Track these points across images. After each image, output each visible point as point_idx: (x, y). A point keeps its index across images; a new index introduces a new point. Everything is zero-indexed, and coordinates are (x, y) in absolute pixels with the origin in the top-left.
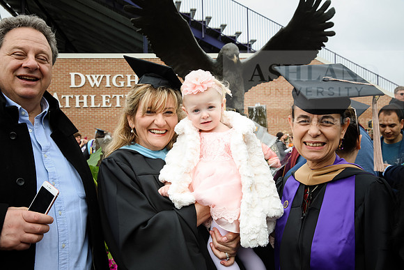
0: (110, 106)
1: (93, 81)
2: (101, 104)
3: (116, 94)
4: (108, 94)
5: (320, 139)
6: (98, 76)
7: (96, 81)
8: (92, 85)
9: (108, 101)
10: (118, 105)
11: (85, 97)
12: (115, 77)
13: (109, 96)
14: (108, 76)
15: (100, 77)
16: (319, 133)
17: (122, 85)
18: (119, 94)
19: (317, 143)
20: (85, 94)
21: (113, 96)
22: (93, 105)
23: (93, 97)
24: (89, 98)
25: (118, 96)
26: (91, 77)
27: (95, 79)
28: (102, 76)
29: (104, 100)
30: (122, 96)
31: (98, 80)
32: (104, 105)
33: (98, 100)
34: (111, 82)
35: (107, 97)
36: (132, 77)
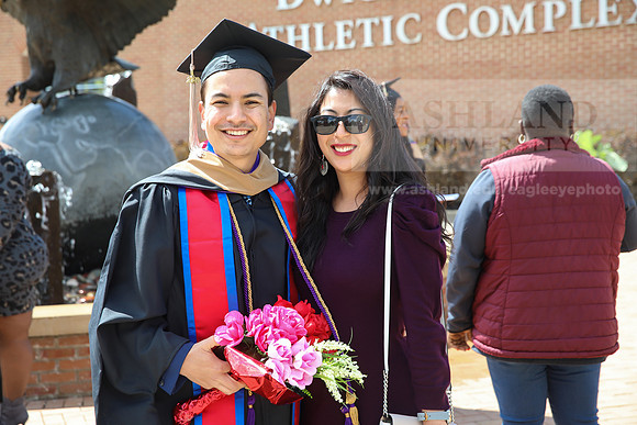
0: (353, 46)
2: (336, 44)
4: (348, 19)
8: (319, 2)
9: (349, 34)
11: (305, 28)
13: (350, 23)
18: (370, 17)
20: (305, 22)
21: (359, 23)
22: (320, 47)
23: (319, 28)
24: (312, 31)
25: (367, 23)
29: (341, 34)
30: (377, 21)
32: (341, 45)
33: (329, 35)
35: (346, 27)
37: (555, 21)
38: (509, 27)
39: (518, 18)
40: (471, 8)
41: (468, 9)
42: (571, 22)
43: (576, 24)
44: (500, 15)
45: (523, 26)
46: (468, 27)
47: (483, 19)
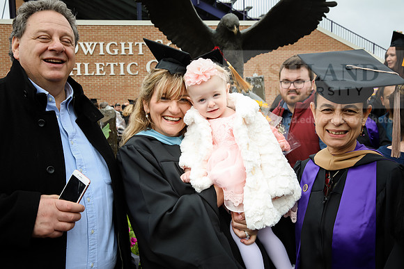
0: (104, 74)
1: (86, 48)
2: (95, 73)
3: (110, 62)
4: (102, 62)
5: (343, 128)
6: (91, 43)
7: (89, 49)
8: (86, 53)
10: (112, 73)
11: (79, 65)
12: (109, 44)
14: (101, 44)
15: (93, 44)
16: (343, 122)
17: (116, 53)
18: (113, 62)
19: (339, 131)
21: (107, 64)
22: (87, 74)
24: (82, 66)
25: (112, 64)
26: (84, 44)
27: (89, 47)
28: (95, 43)
29: (98, 68)
30: (117, 64)
31: (91, 48)
32: (98, 73)
33: (92, 68)
34: (104, 50)
35: (101, 65)
36: (126, 45)
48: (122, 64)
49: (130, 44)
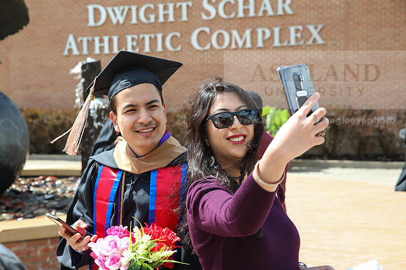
1: (115, 15)
4: (135, 34)
6: (121, 8)
7: (119, 16)
8: (115, 22)
9: (135, 43)
10: (147, 50)
11: (106, 39)
12: (144, 8)
13: (136, 37)
14: (134, 8)
15: (124, 10)
17: (152, 20)
20: (106, 35)
21: (141, 36)
22: (116, 51)
23: (115, 39)
24: (111, 41)
25: (147, 37)
26: (113, 11)
27: (118, 13)
29: (130, 43)
30: (153, 36)
31: (122, 14)
33: (123, 43)
34: (138, 17)
35: (133, 39)
36: (166, 8)
37: (264, 41)
38: (236, 44)
39: (241, 38)
40: (213, 31)
41: (210, 31)
42: (273, 42)
43: (277, 43)
44: (231, 35)
45: (245, 43)
46: (211, 42)
47: (220, 38)
48: (159, 36)
49: (171, 6)
